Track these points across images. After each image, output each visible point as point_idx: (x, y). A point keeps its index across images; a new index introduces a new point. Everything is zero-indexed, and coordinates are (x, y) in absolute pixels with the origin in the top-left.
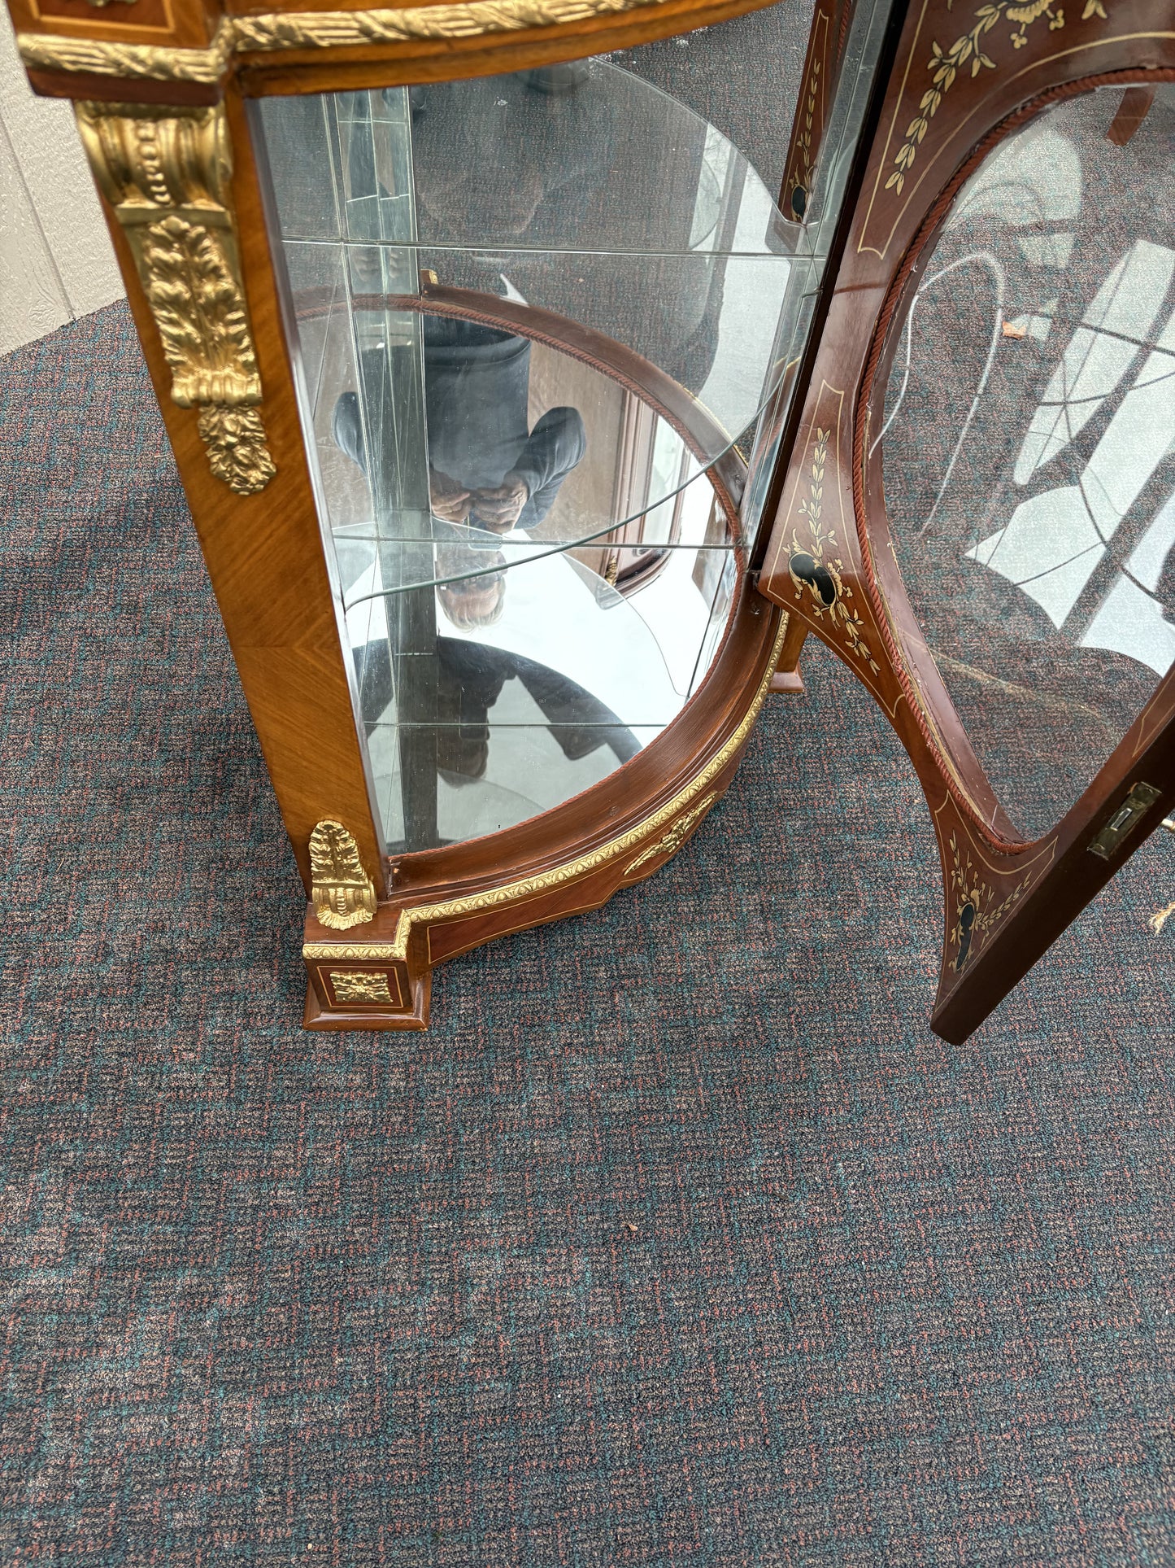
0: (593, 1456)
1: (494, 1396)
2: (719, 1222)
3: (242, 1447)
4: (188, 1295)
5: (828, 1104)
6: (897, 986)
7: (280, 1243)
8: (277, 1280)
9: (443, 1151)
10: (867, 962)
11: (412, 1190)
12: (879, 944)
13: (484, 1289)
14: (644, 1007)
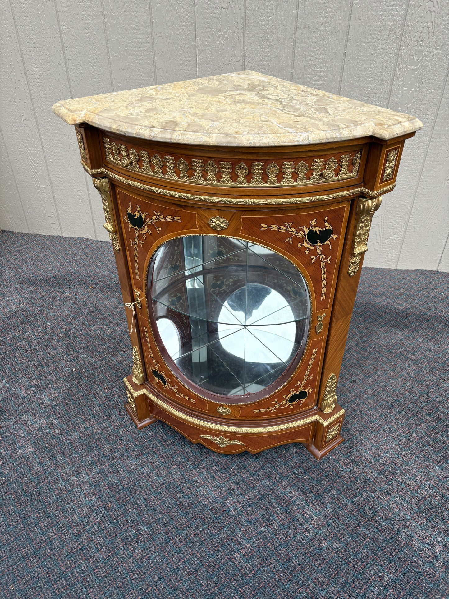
1: (52, 498)
2: (122, 528)
3: (22, 453)
4: (52, 424)
5: (175, 540)
6: (230, 542)
7: (71, 433)
8: (62, 437)
9: (109, 451)
10: (232, 528)
11: (96, 450)
12: (242, 529)
13: (78, 480)
14: (176, 474)
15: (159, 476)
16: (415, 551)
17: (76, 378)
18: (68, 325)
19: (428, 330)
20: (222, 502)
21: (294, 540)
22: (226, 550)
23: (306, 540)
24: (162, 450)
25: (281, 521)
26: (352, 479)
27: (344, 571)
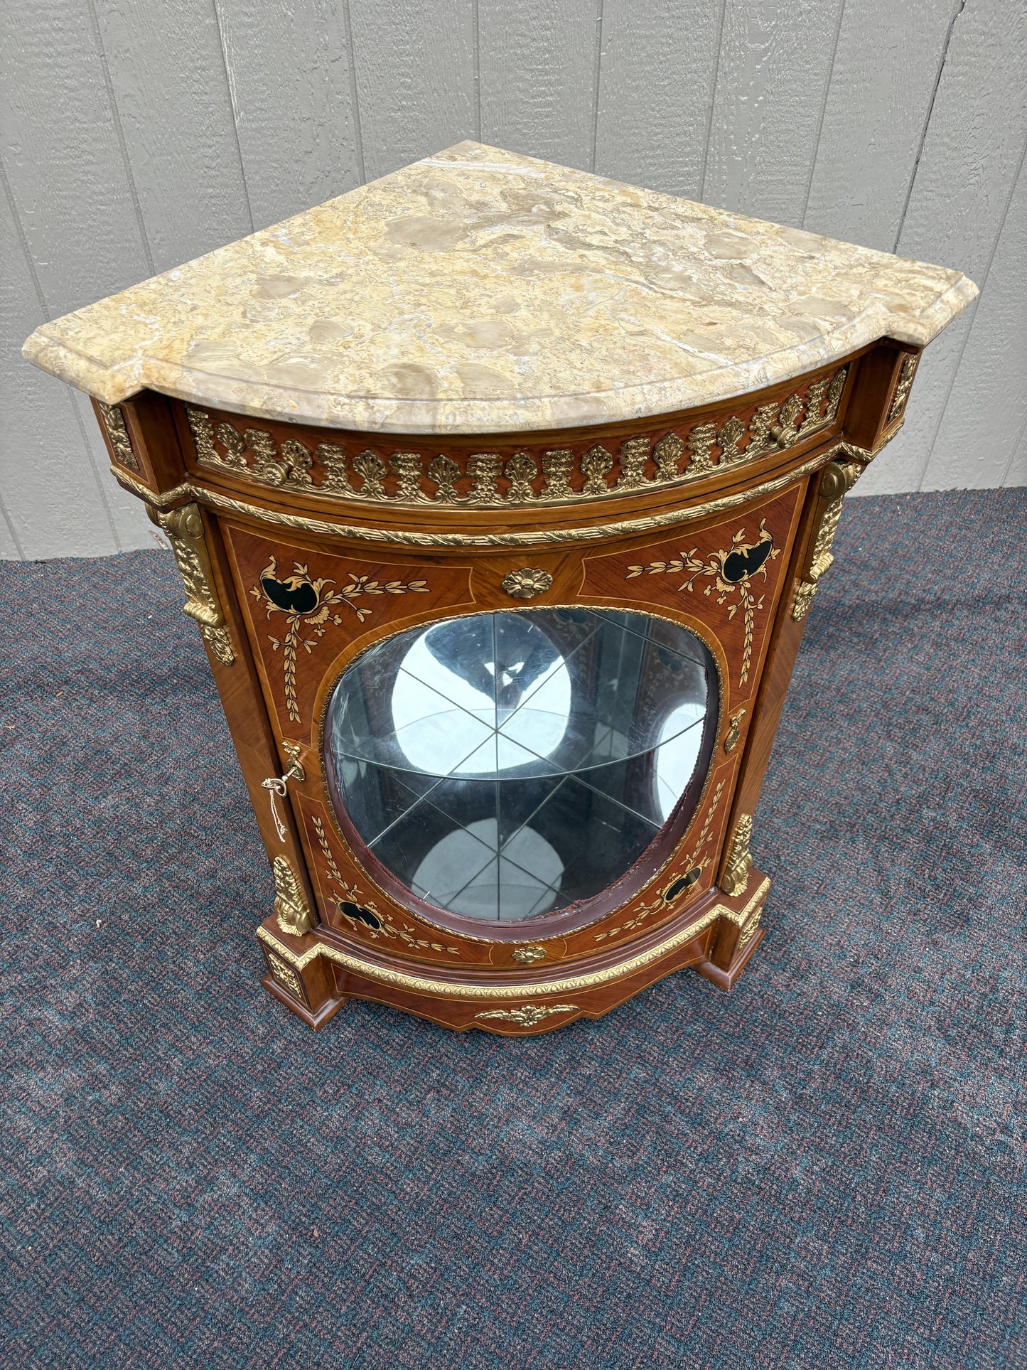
0: (182, 1336)
1: (169, 1258)
2: (364, 1275)
3: (49, 1172)
4: (95, 1076)
5: (493, 1264)
6: (608, 1228)
7: (153, 1086)
8: (135, 1103)
9: (265, 1104)
10: (603, 1197)
11: (232, 1112)
12: (623, 1192)
13: (215, 1196)
14: (440, 1113)
15: (403, 1128)
16: (965, 1128)
17: (112, 942)
18: (37, 809)
19: (855, 640)
20: (563, 1144)
21: (735, 1181)
22: (608, 1249)
23: (758, 1172)
24: (389, 1066)
25: (696, 1148)
26: (806, 1013)
27: (850, 1215)
